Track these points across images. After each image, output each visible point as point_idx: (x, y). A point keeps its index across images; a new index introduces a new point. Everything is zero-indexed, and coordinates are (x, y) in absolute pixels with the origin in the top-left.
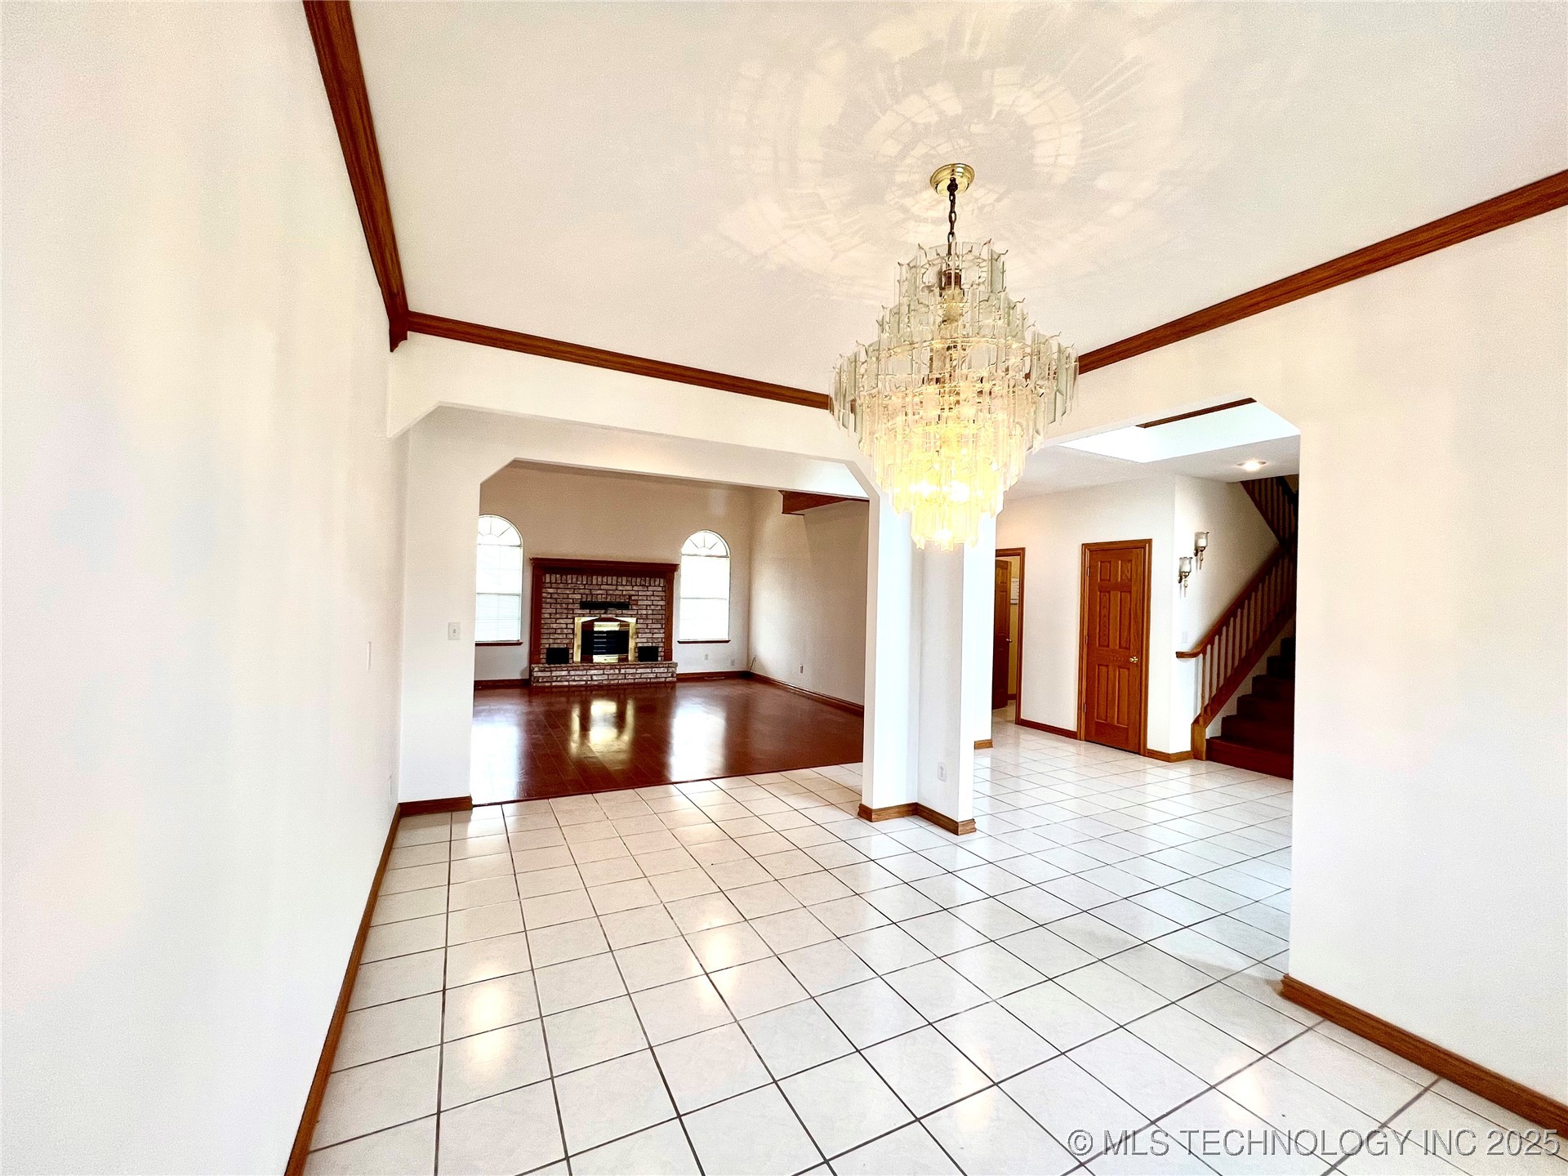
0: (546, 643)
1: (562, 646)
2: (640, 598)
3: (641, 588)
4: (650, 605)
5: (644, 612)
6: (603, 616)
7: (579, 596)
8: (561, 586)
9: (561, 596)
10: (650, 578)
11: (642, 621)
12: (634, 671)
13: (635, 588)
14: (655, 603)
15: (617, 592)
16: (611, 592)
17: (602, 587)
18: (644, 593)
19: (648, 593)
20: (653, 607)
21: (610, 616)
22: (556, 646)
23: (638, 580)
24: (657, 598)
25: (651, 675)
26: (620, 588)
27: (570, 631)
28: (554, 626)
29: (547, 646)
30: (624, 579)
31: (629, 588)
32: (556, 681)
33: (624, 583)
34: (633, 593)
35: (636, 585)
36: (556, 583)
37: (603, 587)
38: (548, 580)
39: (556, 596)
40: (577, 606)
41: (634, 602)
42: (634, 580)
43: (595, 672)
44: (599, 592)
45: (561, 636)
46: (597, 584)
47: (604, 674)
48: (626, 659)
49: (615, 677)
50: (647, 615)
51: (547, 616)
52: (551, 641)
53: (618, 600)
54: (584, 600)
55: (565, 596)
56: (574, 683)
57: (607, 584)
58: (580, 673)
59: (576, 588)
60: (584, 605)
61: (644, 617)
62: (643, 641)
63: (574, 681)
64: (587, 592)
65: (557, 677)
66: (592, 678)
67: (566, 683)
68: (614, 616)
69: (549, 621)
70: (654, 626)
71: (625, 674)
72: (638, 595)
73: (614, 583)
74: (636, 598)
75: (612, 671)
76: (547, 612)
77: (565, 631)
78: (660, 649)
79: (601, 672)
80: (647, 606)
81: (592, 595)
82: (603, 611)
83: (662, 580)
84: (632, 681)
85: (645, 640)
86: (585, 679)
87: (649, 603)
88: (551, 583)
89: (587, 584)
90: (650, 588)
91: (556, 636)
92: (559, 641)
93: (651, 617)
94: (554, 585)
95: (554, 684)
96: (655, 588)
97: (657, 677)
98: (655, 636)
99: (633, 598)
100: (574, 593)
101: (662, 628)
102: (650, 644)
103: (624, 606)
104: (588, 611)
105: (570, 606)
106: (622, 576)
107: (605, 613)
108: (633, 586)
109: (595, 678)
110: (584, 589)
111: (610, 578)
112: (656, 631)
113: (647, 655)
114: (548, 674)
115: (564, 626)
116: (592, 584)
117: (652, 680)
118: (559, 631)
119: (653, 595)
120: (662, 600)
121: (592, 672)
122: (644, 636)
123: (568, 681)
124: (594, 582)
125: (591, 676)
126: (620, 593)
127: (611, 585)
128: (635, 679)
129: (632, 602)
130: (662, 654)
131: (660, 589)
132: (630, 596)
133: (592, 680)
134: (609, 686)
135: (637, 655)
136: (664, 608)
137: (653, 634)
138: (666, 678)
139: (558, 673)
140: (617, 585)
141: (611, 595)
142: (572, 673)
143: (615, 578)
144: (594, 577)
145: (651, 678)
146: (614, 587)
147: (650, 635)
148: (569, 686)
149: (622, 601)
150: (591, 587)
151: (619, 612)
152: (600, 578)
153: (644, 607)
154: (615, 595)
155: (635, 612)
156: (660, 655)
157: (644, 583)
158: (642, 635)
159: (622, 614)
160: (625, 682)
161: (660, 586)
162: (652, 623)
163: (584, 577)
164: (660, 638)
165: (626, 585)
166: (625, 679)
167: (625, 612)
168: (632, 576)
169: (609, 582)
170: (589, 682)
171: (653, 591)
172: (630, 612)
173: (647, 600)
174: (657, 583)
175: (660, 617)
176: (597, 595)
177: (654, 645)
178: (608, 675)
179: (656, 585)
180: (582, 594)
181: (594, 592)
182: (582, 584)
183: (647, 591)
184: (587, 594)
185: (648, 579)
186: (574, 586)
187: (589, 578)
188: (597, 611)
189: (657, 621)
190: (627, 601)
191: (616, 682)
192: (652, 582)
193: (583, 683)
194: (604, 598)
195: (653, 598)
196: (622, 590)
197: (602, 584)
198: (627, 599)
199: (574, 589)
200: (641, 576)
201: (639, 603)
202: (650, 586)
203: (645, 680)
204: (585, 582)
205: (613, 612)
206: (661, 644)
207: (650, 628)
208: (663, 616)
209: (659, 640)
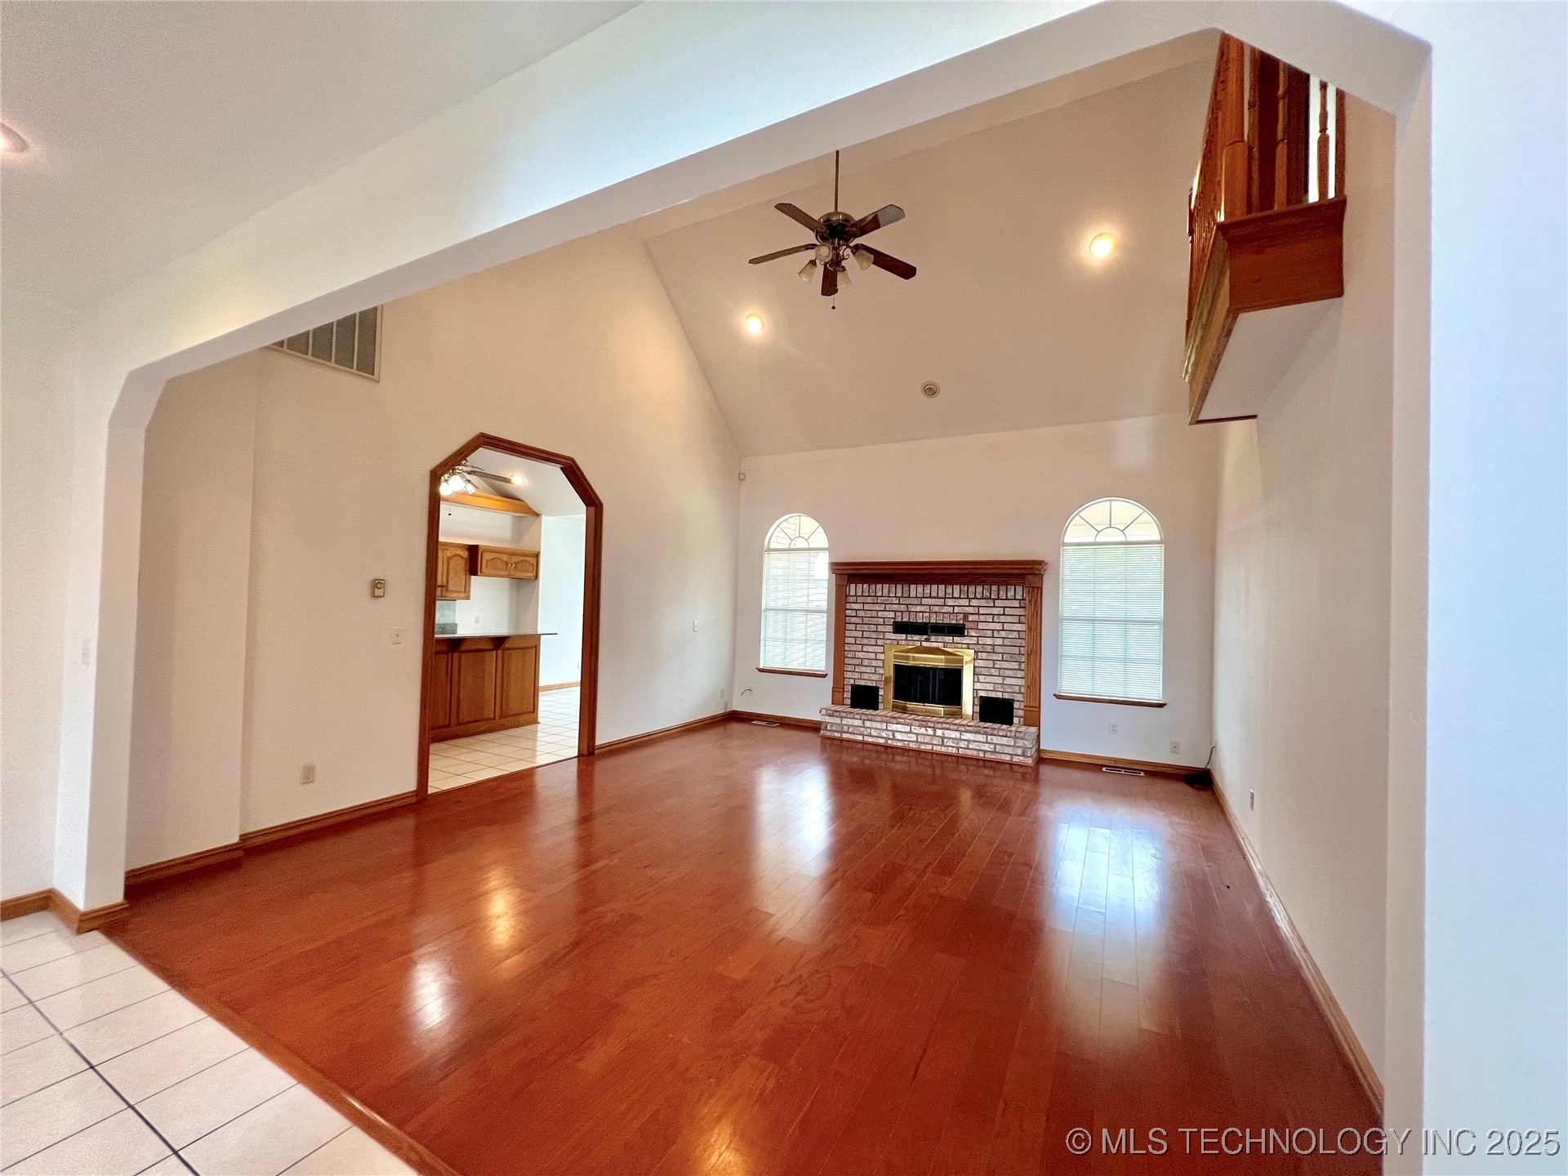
0: (852, 678)
1: (869, 684)
2: (982, 618)
3: (983, 602)
4: (999, 630)
5: (989, 641)
6: (925, 644)
7: (892, 615)
8: (869, 600)
9: (869, 614)
10: (998, 584)
11: (984, 656)
12: (957, 735)
13: (974, 602)
14: (1007, 627)
15: (946, 609)
16: (936, 609)
17: (924, 601)
18: (989, 611)
19: (995, 611)
20: (1003, 634)
21: (935, 645)
22: (862, 683)
23: (979, 589)
24: (1010, 619)
25: (986, 747)
26: (950, 602)
27: (880, 664)
28: (860, 655)
29: (852, 682)
30: (957, 588)
31: (965, 602)
32: (848, 733)
33: (956, 595)
34: (970, 610)
35: (975, 598)
36: (862, 596)
37: (928, 602)
38: (852, 593)
39: (862, 614)
40: (890, 628)
41: (974, 626)
42: (972, 589)
43: (899, 727)
44: (919, 608)
45: (868, 670)
46: (916, 597)
47: (910, 732)
48: (959, 714)
49: (927, 739)
50: (993, 645)
51: (852, 641)
52: (856, 676)
53: (946, 621)
54: (899, 619)
55: (874, 614)
56: (870, 740)
57: (930, 597)
58: (878, 725)
59: (891, 602)
60: (900, 628)
61: (989, 649)
62: (991, 689)
63: (870, 735)
64: (903, 608)
65: (849, 726)
67: (860, 738)
68: (940, 645)
69: (854, 648)
70: (1006, 665)
71: (943, 738)
72: (978, 614)
73: (941, 594)
74: (975, 618)
75: (923, 730)
76: (851, 634)
77: (874, 663)
78: (1016, 705)
79: (907, 729)
80: (993, 630)
81: (910, 612)
82: (924, 637)
83: (1019, 589)
84: (954, 751)
85: (989, 687)
86: (884, 735)
87: (999, 627)
88: (856, 595)
89: (902, 597)
90: (998, 603)
91: (863, 669)
92: (866, 676)
93: (1000, 649)
94: (860, 600)
95: (845, 736)
96: (1007, 603)
97: (994, 752)
98: (1008, 681)
99: (970, 618)
100: (885, 611)
101: (1020, 669)
102: (1000, 695)
103: (957, 630)
104: (904, 636)
105: (880, 628)
106: (953, 584)
107: (927, 640)
108: (970, 599)
109: (898, 736)
110: (899, 604)
111: (934, 587)
112: (1010, 673)
113: (995, 711)
114: (838, 721)
115: (872, 656)
116: (909, 597)
117: (988, 756)
118: (866, 662)
119: (1004, 614)
120: (1019, 622)
121: (894, 727)
122: (989, 679)
123: (863, 735)
124: (913, 594)
125: (894, 732)
126: (950, 610)
127: (937, 597)
128: (958, 748)
129: (968, 625)
130: (1021, 713)
131: (1016, 604)
132: (966, 615)
133: (894, 739)
134: (919, 752)
135: (977, 709)
136: (1024, 635)
137: (1004, 677)
138: (1012, 755)
139: (850, 722)
140: (945, 598)
141: (936, 612)
142: (868, 724)
143: (942, 587)
144: (913, 587)
145: (985, 752)
146: (941, 602)
147: (999, 680)
148: (864, 743)
149: (954, 622)
150: (908, 601)
151: (949, 639)
152: (920, 588)
153: (989, 633)
154: (943, 613)
155: (974, 640)
156: (1020, 717)
157: (988, 594)
158: (985, 679)
159: (953, 642)
160: (943, 749)
161: (1015, 599)
162: (1002, 660)
163: (899, 587)
164: (1020, 686)
165: (960, 598)
166: (943, 745)
167: (957, 639)
168: (968, 583)
169: (934, 594)
170: (889, 742)
171: (1004, 607)
172: (966, 640)
173: (993, 622)
174: (1011, 594)
175: (1016, 650)
176: (916, 612)
177: (1006, 696)
178: (917, 734)
179: (1009, 597)
180: (895, 612)
181: (913, 609)
182: (895, 597)
183: (994, 607)
184: (902, 612)
185: (994, 588)
186: (886, 600)
187: (906, 588)
188: (916, 637)
189: (1011, 657)
190: (961, 622)
191: (929, 747)
192: (1001, 593)
193: (882, 741)
194: (926, 617)
195: (1003, 619)
196: (953, 606)
197: (923, 597)
198: (961, 619)
199: (885, 604)
200: (982, 583)
201: (981, 626)
202: (998, 599)
203: (975, 753)
204: (899, 595)
205: (940, 638)
206: (1020, 697)
207: (999, 669)
208: (1023, 649)
209: (1017, 689)
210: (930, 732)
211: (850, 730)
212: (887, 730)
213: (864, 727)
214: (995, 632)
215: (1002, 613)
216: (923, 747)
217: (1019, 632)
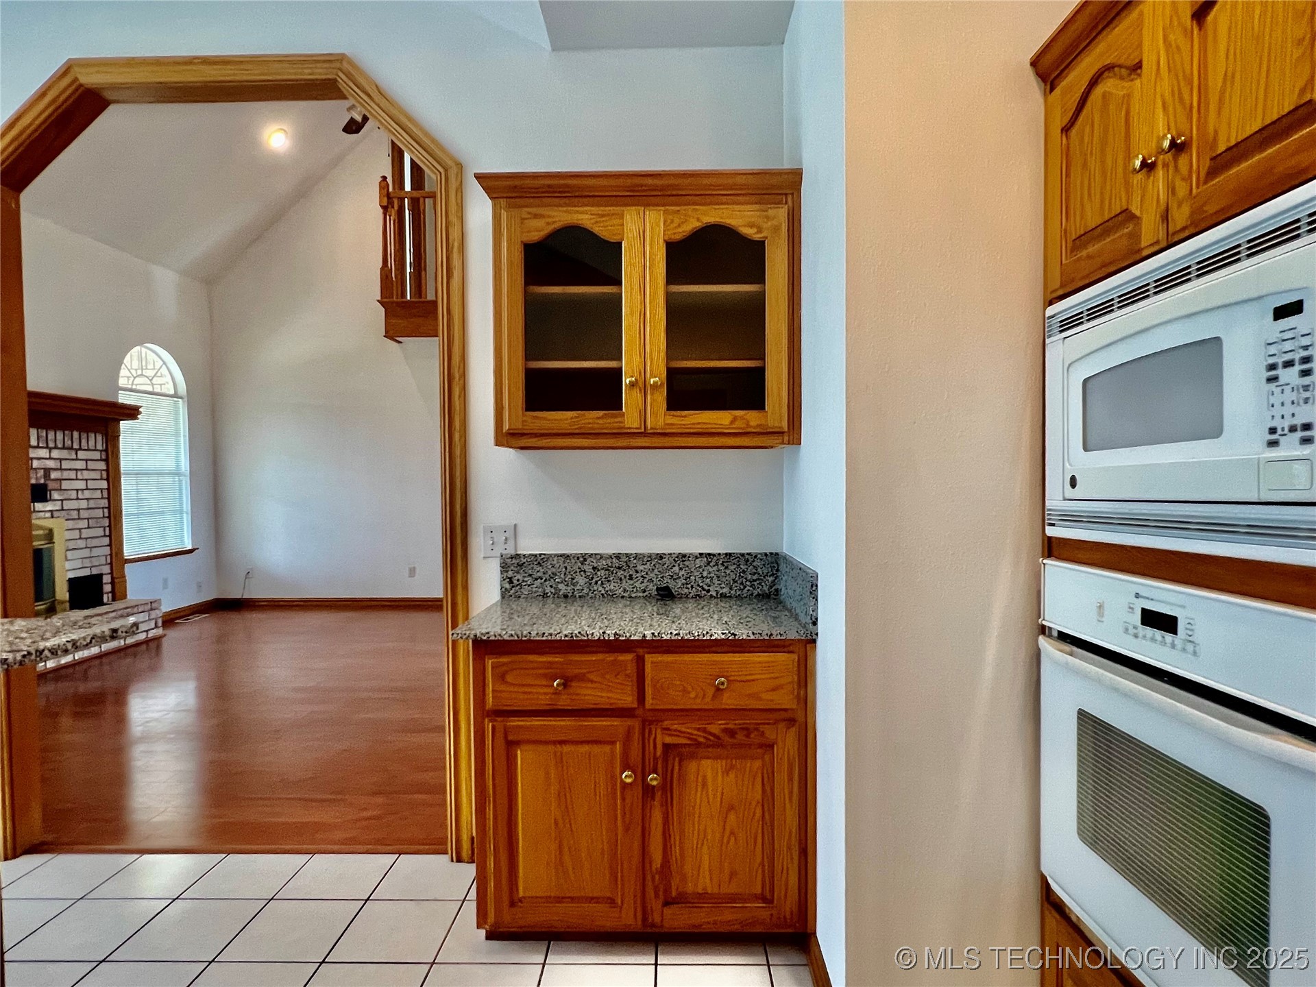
2: (65, 474)
3: (64, 454)
4: (83, 490)
5: (74, 505)
10: (80, 430)
11: (72, 524)
13: (54, 455)
14: (91, 484)
18: (72, 465)
19: (78, 465)
20: (87, 494)
23: (57, 436)
24: (93, 475)
31: (44, 453)
34: (51, 464)
35: (56, 448)
41: (57, 486)
50: (78, 510)
61: (74, 514)
70: (92, 533)
72: (61, 469)
74: (58, 474)
78: (105, 579)
80: (77, 491)
83: (99, 437)
85: (80, 564)
87: (82, 485)
90: (80, 454)
93: (84, 514)
96: (86, 454)
98: (96, 552)
99: (53, 475)
101: (106, 536)
102: (86, 572)
103: (39, 493)
108: (50, 450)
112: (95, 542)
119: (87, 469)
120: (101, 479)
122: (76, 554)
129: (50, 485)
130: (109, 587)
131: (97, 455)
132: (47, 472)
136: (105, 494)
137: (91, 549)
147: (86, 553)
149: (33, 481)
153: (74, 494)
155: (58, 506)
156: (107, 593)
157: (69, 442)
158: (73, 555)
161: (95, 450)
162: (89, 528)
164: (106, 556)
167: (40, 506)
171: (86, 460)
172: (49, 506)
173: (77, 479)
174: (92, 443)
175: (100, 513)
177: (95, 571)
179: (90, 447)
183: (77, 459)
185: (75, 434)
189: (96, 522)
190: (43, 481)
192: (83, 441)
195: (86, 475)
198: (41, 478)
200: (63, 428)
201: (65, 485)
202: (80, 449)
206: (106, 569)
207: (86, 539)
208: (106, 510)
209: (103, 560)
214: (80, 492)
215: (85, 467)
217: (102, 490)
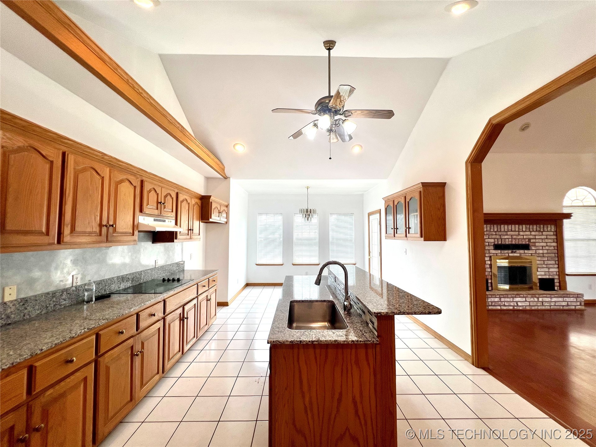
2: (537, 241)
3: (537, 233)
4: (545, 246)
5: (541, 252)
6: (511, 255)
7: (492, 241)
10: (544, 224)
11: (540, 259)
12: (549, 299)
13: (533, 233)
14: (549, 244)
15: (519, 237)
16: (514, 237)
17: (509, 233)
18: (540, 237)
19: (543, 237)
20: (547, 248)
21: (516, 255)
23: (535, 227)
24: (550, 241)
26: (521, 233)
30: (524, 226)
31: (528, 233)
32: (492, 306)
33: (524, 230)
34: (531, 237)
35: (533, 231)
40: (492, 247)
41: (534, 244)
42: (531, 227)
44: (506, 237)
46: (504, 231)
47: (526, 301)
49: (535, 304)
50: (543, 253)
53: (520, 243)
54: (496, 243)
56: (505, 308)
57: (511, 231)
58: (508, 300)
59: (492, 234)
60: (497, 247)
61: (541, 255)
63: (505, 305)
64: (498, 237)
65: (492, 302)
66: (517, 304)
67: (499, 308)
68: (519, 255)
70: (549, 262)
71: (542, 302)
72: (535, 239)
73: (517, 229)
74: (534, 241)
75: (532, 299)
78: (556, 281)
79: (524, 299)
80: (542, 246)
81: (502, 239)
82: (510, 251)
83: (553, 227)
84: (549, 308)
85: (543, 273)
86: (512, 304)
87: (545, 244)
89: (497, 231)
90: (544, 233)
93: (547, 255)
96: (548, 233)
97: (568, 305)
98: (551, 270)
99: (532, 241)
100: (489, 238)
101: (556, 264)
102: (547, 277)
103: (526, 247)
104: (499, 251)
106: (522, 224)
107: (512, 252)
108: (531, 232)
110: (496, 235)
111: (513, 226)
112: (551, 266)
113: (546, 285)
116: (501, 231)
119: (547, 239)
120: (554, 242)
121: (517, 299)
122: (542, 270)
123: (501, 306)
124: (502, 230)
125: (517, 302)
126: (522, 237)
127: (515, 231)
128: (550, 306)
129: (531, 244)
130: (558, 284)
131: (552, 233)
132: (529, 240)
133: (517, 305)
134: (531, 311)
136: (556, 248)
137: (549, 268)
138: (576, 306)
140: (519, 231)
141: (515, 239)
142: (503, 299)
143: (517, 226)
144: (502, 226)
145: (565, 306)
146: (517, 233)
147: (547, 270)
149: (524, 243)
150: (500, 233)
151: (522, 251)
152: (506, 227)
153: (541, 248)
154: (519, 239)
155: (534, 252)
156: (557, 286)
157: (539, 229)
158: (541, 270)
159: (524, 253)
160: (543, 308)
161: (551, 231)
162: (548, 260)
163: (495, 226)
164: (556, 272)
165: (526, 231)
166: (543, 305)
167: (526, 251)
168: (530, 224)
169: (513, 229)
170: (515, 307)
171: (547, 235)
172: (530, 252)
173: (542, 242)
174: (549, 229)
175: (553, 255)
176: (505, 239)
177: (551, 277)
178: (530, 302)
179: (548, 230)
180: (494, 239)
181: (503, 237)
182: (494, 231)
183: (542, 235)
184: (498, 239)
185: (542, 226)
186: (489, 233)
187: (499, 227)
188: (506, 251)
189: (552, 258)
190: (528, 243)
191: (536, 308)
192: (545, 228)
193: (511, 308)
194: (510, 241)
195: (546, 241)
196: (523, 235)
197: (508, 231)
198: (527, 242)
199: (489, 235)
200: (536, 224)
201: (537, 244)
202: (544, 231)
203: (558, 307)
204: (496, 230)
205: (518, 251)
206: (557, 277)
207: (547, 264)
208: (556, 254)
209: (555, 273)
210: (536, 299)
211: (493, 304)
212: (513, 301)
213: (501, 301)
214: (543, 247)
215: (546, 238)
216: (533, 308)
217: (554, 246)
